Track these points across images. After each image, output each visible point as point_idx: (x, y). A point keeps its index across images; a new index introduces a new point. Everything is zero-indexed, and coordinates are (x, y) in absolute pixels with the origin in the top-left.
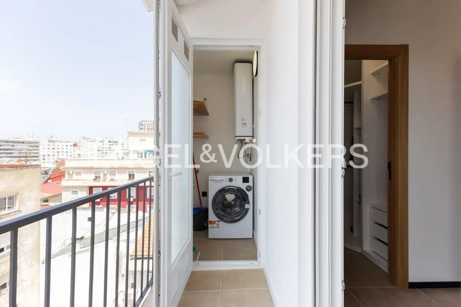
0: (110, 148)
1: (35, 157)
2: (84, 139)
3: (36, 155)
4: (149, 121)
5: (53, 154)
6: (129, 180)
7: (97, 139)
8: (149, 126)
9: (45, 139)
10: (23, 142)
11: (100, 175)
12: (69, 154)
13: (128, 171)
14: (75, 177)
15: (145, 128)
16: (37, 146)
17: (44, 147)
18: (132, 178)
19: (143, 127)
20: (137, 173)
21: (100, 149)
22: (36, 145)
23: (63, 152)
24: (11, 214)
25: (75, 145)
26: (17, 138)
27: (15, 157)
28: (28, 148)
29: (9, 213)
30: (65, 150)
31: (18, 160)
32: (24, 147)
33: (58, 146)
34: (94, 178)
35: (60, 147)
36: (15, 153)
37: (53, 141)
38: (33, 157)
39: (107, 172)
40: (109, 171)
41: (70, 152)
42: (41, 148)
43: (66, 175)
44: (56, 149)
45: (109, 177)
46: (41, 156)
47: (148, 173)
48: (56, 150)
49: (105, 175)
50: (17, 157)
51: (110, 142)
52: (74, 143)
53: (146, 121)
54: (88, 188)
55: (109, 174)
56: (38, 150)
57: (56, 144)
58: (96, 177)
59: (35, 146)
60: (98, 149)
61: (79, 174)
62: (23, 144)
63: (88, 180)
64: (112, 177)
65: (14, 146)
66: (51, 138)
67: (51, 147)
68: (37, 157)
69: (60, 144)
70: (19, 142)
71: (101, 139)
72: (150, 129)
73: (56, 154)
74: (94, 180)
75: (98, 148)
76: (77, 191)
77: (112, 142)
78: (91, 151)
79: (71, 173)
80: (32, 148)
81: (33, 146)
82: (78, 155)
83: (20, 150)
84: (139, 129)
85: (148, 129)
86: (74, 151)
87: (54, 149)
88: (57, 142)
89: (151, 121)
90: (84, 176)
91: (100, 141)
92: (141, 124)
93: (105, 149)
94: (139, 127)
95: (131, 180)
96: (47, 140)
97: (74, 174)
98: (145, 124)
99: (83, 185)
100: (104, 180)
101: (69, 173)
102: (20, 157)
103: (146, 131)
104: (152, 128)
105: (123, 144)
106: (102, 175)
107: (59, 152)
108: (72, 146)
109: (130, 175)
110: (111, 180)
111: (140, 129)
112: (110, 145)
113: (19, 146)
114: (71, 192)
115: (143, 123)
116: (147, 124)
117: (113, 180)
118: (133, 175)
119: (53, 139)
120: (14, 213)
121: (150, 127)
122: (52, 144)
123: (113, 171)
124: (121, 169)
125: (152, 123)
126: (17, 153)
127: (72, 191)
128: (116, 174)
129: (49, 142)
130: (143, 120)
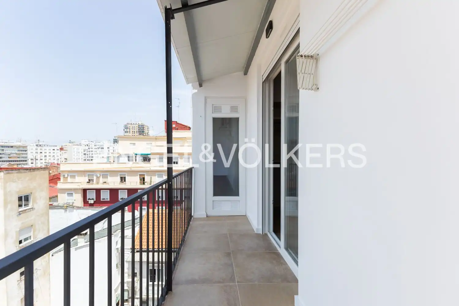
0: (96, 151)
1: (24, 161)
2: (70, 143)
3: (25, 159)
4: (134, 124)
5: (41, 158)
6: (121, 183)
7: (83, 142)
8: (134, 129)
9: (32, 143)
10: (12, 147)
11: (93, 178)
12: (56, 158)
13: (119, 174)
14: (69, 180)
15: (130, 131)
16: (26, 151)
17: (32, 151)
18: (123, 181)
19: (128, 130)
20: (128, 176)
21: (86, 152)
22: (24, 149)
23: (49, 156)
24: (27, 211)
25: (61, 149)
26: (7, 143)
27: (5, 161)
28: (17, 152)
29: (25, 210)
30: (52, 154)
31: (8, 164)
32: (13, 152)
33: (45, 150)
34: (88, 181)
35: (48, 151)
36: (4, 157)
37: (40, 145)
38: (22, 161)
39: (100, 175)
40: (101, 174)
41: (57, 156)
42: (29, 152)
43: (62, 178)
44: (43, 152)
45: (101, 180)
46: (30, 160)
47: (139, 176)
48: (43, 154)
49: (98, 178)
50: (7, 161)
51: (95, 146)
52: (61, 147)
53: (132, 124)
54: (83, 191)
55: (101, 177)
56: (27, 154)
57: (44, 148)
58: (89, 180)
59: (23, 151)
60: (85, 153)
61: (73, 177)
62: (12, 149)
63: (82, 182)
64: (105, 180)
65: (3, 150)
66: (38, 142)
67: (39, 151)
68: (26, 161)
69: (48, 148)
70: (8, 147)
71: (87, 143)
72: (136, 132)
73: (43, 158)
74: (88, 182)
75: (84, 151)
76: (72, 193)
77: (98, 145)
78: (77, 155)
79: (66, 176)
80: (21, 152)
81: (21, 151)
82: (65, 159)
83: (10, 155)
84: (124, 132)
85: (134, 132)
86: (61, 155)
87: (41, 153)
88: (44, 146)
89: (136, 124)
90: (78, 179)
91: (86, 145)
92: (126, 127)
93: (91, 153)
94: (124, 130)
95: (123, 182)
96: (35, 145)
97: (69, 177)
98: (130, 127)
99: (78, 187)
100: (98, 183)
101: (64, 176)
102: (9, 161)
103: (131, 134)
104: (137, 131)
105: (108, 148)
106: (95, 178)
107: (46, 156)
108: (59, 150)
109: (121, 178)
110: (104, 182)
111: (126, 132)
112: (96, 149)
113: (8, 151)
114: (66, 194)
115: (128, 126)
116: (133, 127)
117: (105, 182)
118: (125, 178)
119: (40, 143)
120: (29, 210)
121: (136, 130)
122: (39, 148)
123: (106, 173)
124: (113, 173)
125: (138, 126)
126: (7, 157)
127: (68, 194)
128: (109, 177)
129: (36, 146)
130: (128, 123)
